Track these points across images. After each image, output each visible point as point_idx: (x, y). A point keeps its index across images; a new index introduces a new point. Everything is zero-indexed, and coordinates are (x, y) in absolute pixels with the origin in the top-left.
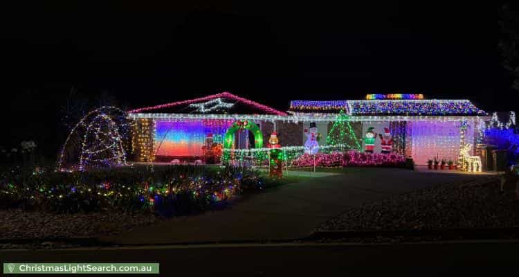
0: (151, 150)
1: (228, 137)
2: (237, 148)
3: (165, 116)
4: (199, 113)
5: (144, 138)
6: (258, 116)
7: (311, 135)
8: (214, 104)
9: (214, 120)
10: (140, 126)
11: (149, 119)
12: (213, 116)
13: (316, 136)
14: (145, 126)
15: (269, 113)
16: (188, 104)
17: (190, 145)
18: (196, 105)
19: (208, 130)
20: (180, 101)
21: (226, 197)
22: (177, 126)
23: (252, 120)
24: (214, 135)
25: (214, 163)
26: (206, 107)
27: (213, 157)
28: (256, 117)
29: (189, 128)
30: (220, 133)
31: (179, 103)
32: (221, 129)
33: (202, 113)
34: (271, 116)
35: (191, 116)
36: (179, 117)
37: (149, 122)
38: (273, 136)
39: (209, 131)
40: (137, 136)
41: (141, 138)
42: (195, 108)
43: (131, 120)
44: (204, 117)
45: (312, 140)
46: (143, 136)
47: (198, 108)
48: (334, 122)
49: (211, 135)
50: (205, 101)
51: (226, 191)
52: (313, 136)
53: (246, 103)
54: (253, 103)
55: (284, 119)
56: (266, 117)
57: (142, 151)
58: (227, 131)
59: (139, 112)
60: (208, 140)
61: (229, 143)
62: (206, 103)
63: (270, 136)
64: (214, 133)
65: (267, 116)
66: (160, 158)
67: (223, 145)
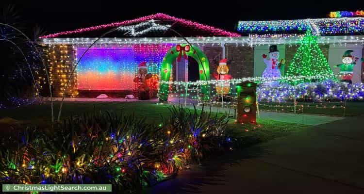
0: (73, 83)
1: (165, 67)
2: (174, 80)
3: (87, 41)
4: (129, 36)
5: (64, 69)
6: (204, 38)
7: (271, 62)
8: (147, 26)
9: (147, 44)
10: (58, 55)
11: (68, 45)
12: (146, 41)
13: (278, 63)
14: (63, 55)
15: (217, 35)
16: (115, 27)
17: (119, 77)
18: (125, 28)
19: (141, 57)
20: (106, 24)
21: (176, 169)
22: (103, 53)
23: (195, 44)
24: (147, 64)
25: (148, 99)
26: (137, 30)
27: (148, 92)
28: (201, 40)
29: (116, 56)
30: (155, 62)
31: (104, 26)
32: (156, 56)
33: (132, 37)
34: (220, 38)
35: (118, 41)
36: (104, 42)
37: (68, 49)
38: (222, 64)
39: (143, 59)
40: (55, 66)
41: (60, 69)
42: (124, 31)
43: (47, 47)
44: (135, 42)
45: (273, 68)
46: (62, 66)
47: (127, 31)
48: (299, 45)
49: (144, 64)
50: (135, 24)
51: (175, 158)
52: (274, 63)
53: (186, 25)
54: (195, 23)
55: (237, 41)
56: (213, 40)
57: (62, 84)
58: (164, 59)
59: (56, 37)
60: (140, 70)
61: (167, 74)
62: (137, 26)
63: (218, 65)
64: (148, 61)
65: (214, 38)
66: (84, 93)
67: (159, 76)
